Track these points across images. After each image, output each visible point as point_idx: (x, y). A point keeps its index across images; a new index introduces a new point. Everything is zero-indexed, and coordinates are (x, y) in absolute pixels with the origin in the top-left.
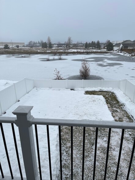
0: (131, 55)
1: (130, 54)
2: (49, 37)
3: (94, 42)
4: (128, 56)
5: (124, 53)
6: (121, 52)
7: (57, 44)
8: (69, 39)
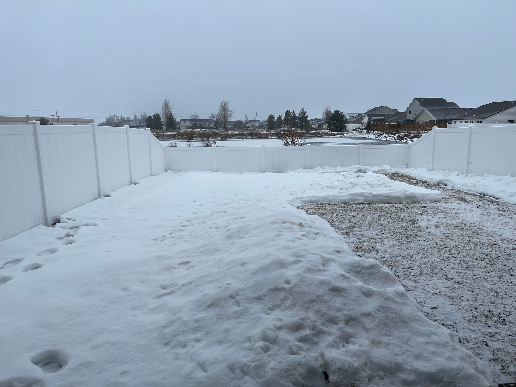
0: (396, 137)
1: (395, 134)
2: (166, 100)
3: (291, 112)
4: (389, 139)
5: (376, 134)
6: (368, 133)
7: (191, 121)
8: (224, 108)
